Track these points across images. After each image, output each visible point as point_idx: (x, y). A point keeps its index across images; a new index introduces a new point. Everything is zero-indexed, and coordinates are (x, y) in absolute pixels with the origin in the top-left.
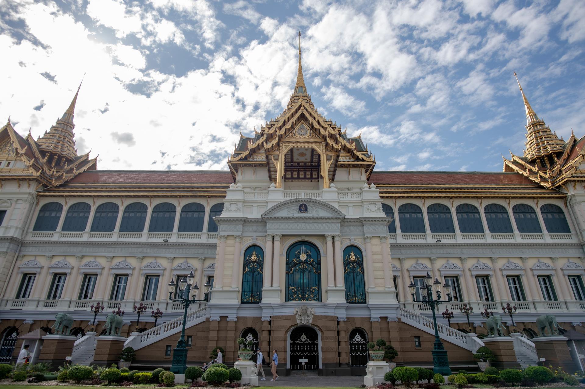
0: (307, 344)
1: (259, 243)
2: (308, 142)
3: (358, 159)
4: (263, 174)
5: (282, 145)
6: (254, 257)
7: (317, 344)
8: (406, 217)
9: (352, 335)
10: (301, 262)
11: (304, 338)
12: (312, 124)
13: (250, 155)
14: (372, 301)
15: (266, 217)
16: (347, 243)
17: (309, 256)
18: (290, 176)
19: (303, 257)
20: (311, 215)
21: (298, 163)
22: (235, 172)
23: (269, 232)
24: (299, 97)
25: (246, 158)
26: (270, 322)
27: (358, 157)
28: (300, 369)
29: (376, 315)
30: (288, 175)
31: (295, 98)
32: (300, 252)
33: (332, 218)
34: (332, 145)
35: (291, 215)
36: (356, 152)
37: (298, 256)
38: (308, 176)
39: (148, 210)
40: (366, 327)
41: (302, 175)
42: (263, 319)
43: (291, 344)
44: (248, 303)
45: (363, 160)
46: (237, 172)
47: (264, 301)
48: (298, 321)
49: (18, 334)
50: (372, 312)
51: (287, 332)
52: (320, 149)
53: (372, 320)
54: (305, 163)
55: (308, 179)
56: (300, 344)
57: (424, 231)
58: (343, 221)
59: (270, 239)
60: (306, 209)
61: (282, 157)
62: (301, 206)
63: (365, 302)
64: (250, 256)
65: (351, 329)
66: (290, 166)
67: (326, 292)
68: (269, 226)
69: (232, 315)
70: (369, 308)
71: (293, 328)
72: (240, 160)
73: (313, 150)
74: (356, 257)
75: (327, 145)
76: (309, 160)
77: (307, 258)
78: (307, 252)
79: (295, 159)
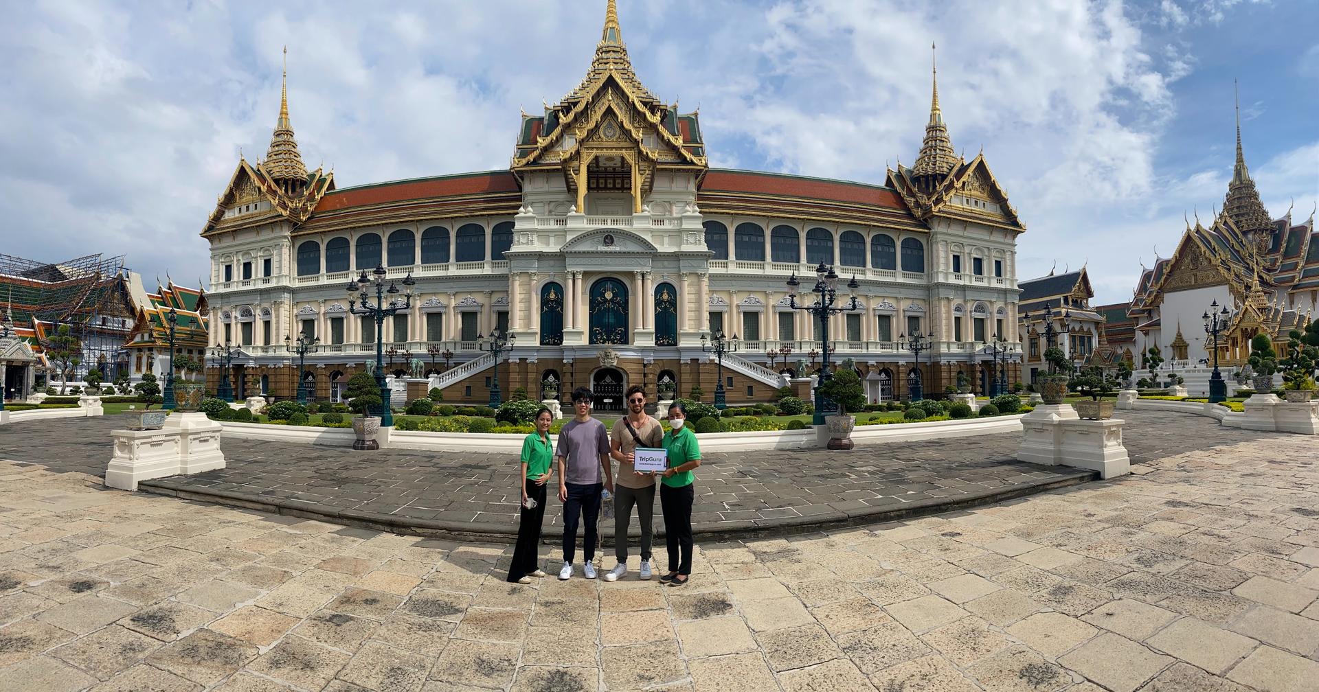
0: (612, 386)
1: (558, 280)
2: (617, 148)
3: (684, 161)
4: (559, 184)
5: (584, 153)
6: (552, 296)
7: (622, 386)
8: (744, 239)
9: (660, 377)
10: (606, 300)
11: (608, 379)
12: (622, 122)
13: (540, 156)
14: (683, 343)
15: (565, 251)
16: (660, 281)
17: (615, 295)
18: (595, 186)
19: (609, 295)
20: (618, 249)
21: (606, 168)
22: (520, 180)
23: (569, 270)
24: (608, 61)
25: (535, 162)
26: (572, 365)
27: (685, 158)
28: (604, 409)
29: (686, 358)
30: (593, 183)
31: (604, 49)
32: (605, 290)
33: (642, 253)
34: (647, 153)
35: (593, 249)
36: (683, 151)
37: (603, 295)
38: (617, 186)
39: (416, 238)
40: (674, 369)
41: (610, 183)
42: (565, 361)
43: (594, 385)
44: (548, 344)
45: (692, 163)
46: (523, 180)
47: (565, 343)
48: (602, 364)
49: (314, 377)
50: (682, 354)
51: (590, 374)
52: (630, 157)
53: (682, 362)
54: (614, 169)
55: (618, 189)
56: (605, 386)
57: (763, 258)
58: (655, 255)
59: (571, 277)
60: (612, 242)
61: (584, 170)
62: (606, 237)
63: (676, 344)
64: (548, 295)
65: (658, 371)
66: (595, 173)
67: (634, 334)
68: (568, 261)
69: (533, 358)
70: (679, 351)
71: (596, 371)
72: (527, 164)
73: (623, 158)
74: (669, 296)
75: (640, 152)
76: (619, 164)
77: (613, 297)
78: (613, 290)
79: (601, 164)
